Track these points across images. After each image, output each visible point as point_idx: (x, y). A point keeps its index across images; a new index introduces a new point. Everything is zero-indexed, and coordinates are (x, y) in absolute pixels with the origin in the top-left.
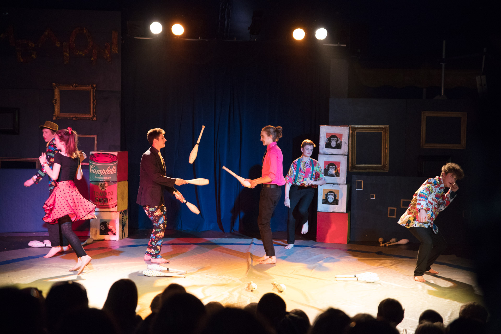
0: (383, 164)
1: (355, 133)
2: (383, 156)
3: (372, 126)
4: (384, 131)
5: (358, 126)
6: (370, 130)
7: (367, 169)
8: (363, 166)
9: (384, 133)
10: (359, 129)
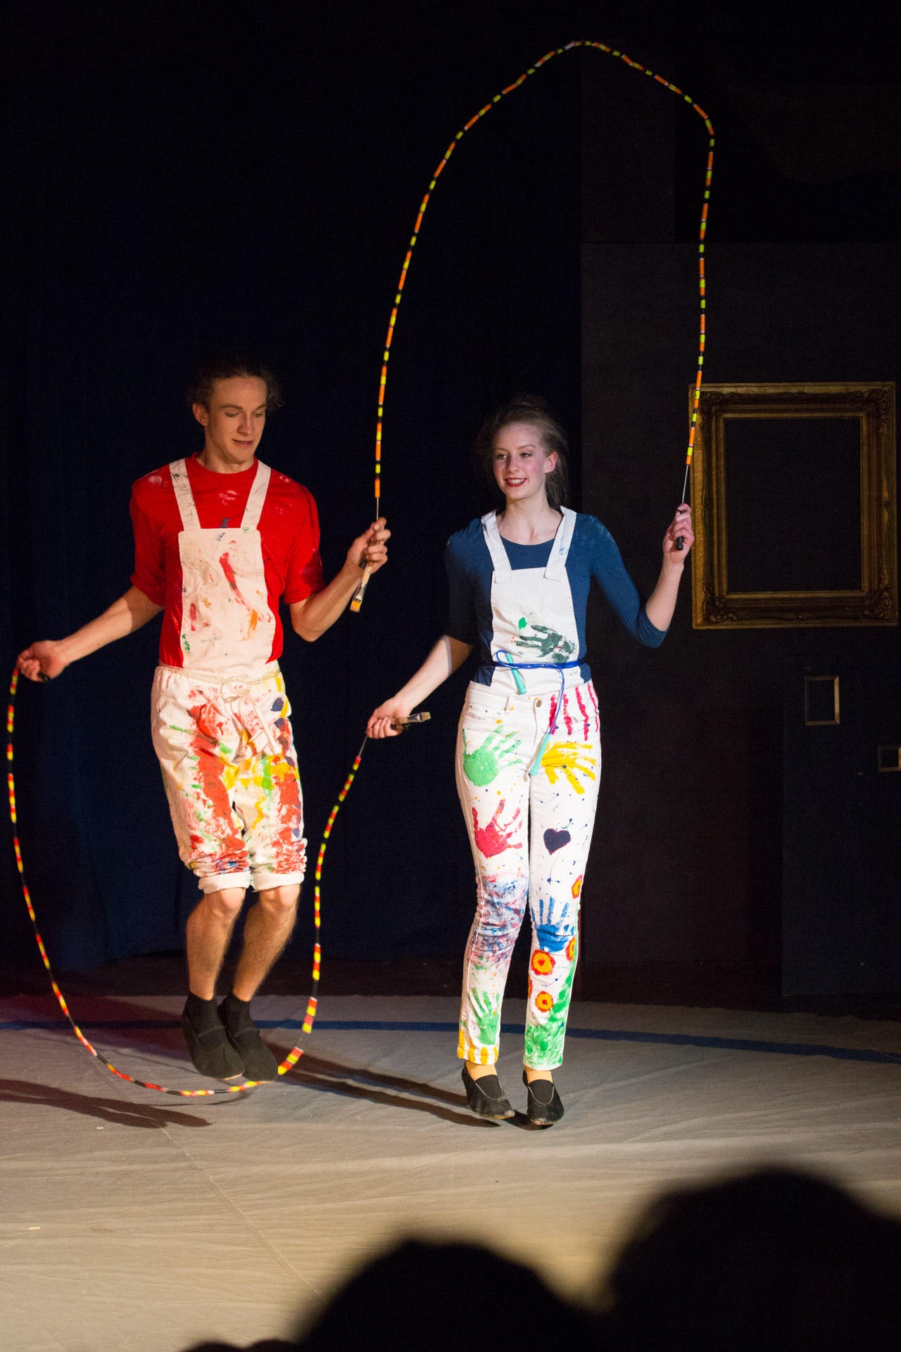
0: (870, 583)
1: (721, 421)
2: (870, 543)
3: (810, 388)
4: (869, 415)
5: (733, 390)
6: (796, 411)
7: (791, 615)
8: (766, 600)
9: (868, 424)
10: (741, 407)
